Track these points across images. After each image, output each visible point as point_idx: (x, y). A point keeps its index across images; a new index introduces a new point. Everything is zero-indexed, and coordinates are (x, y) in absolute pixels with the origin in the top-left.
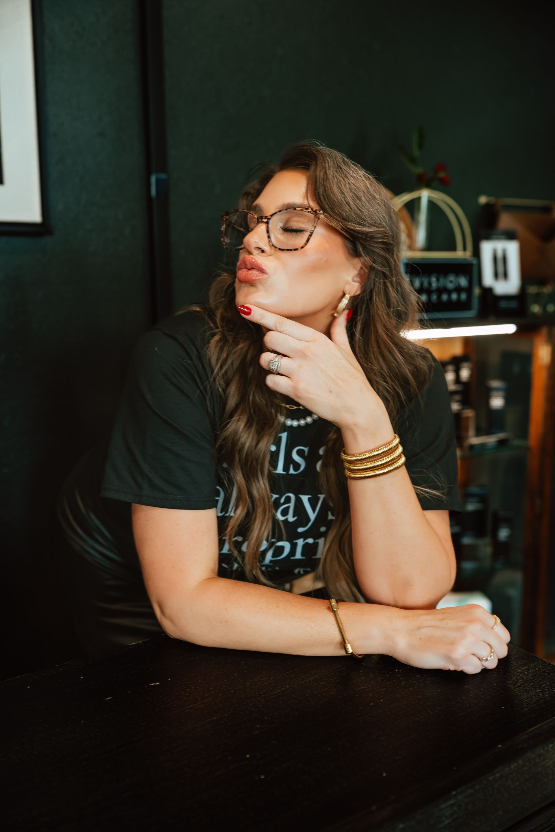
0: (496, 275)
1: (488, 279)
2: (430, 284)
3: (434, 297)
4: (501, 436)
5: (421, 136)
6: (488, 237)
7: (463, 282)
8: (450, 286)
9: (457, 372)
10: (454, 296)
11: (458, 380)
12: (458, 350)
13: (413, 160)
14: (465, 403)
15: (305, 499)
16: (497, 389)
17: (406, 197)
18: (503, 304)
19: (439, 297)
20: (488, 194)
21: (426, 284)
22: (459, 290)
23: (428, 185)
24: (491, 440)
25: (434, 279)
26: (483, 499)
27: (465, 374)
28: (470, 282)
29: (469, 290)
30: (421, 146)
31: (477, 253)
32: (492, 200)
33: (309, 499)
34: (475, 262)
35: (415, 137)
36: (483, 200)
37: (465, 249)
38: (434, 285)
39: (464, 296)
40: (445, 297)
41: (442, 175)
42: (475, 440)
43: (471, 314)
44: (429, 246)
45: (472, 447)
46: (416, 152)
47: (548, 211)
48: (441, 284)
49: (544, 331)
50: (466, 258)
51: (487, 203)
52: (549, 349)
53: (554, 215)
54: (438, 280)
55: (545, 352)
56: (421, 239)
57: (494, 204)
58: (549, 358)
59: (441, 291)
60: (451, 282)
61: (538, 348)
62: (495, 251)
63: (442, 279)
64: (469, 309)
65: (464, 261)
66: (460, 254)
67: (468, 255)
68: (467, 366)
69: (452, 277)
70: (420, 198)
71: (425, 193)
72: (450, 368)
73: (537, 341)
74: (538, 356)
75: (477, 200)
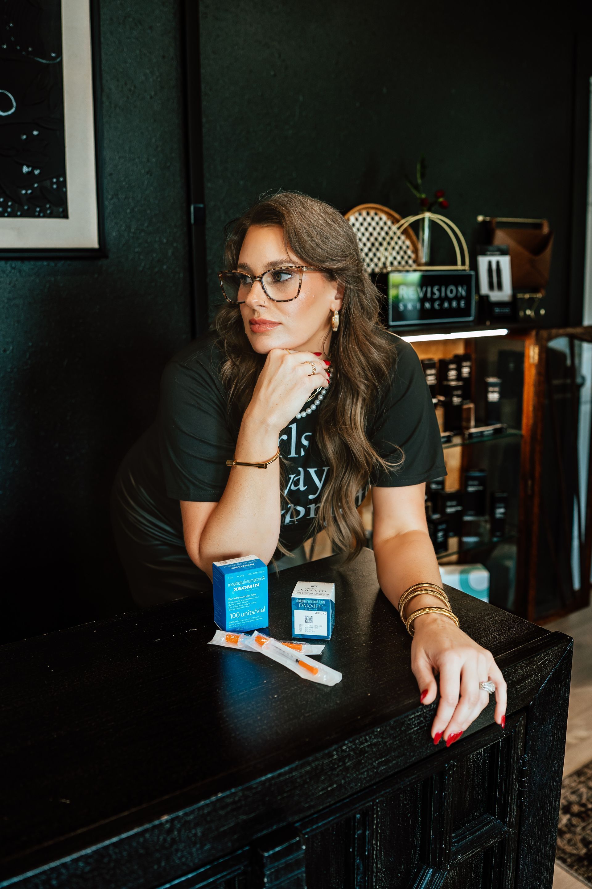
0: (491, 287)
1: (484, 289)
2: (433, 293)
3: (436, 306)
4: (498, 426)
5: (423, 167)
6: (484, 254)
7: (462, 291)
8: (450, 295)
9: (459, 370)
10: (454, 304)
11: (459, 377)
12: (460, 350)
13: (417, 187)
14: (465, 397)
15: (312, 471)
16: (494, 385)
17: (412, 219)
18: (497, 310)
19: (441, 305)
20: (485, 215)
21: (429, 295)
22: (458, 298)
23: (429, 210)
24: (488, 430)
25: (436, 290)
26: (482, 481)
27: (466, 371)
28: (469, 292)
29: (468, 299)
30: (423, 176)
31: (474, 266)
32: (488, 219)
33: (315, 471)
34: (473, 273)
35: (419, 167)
36: (480, 218)
37: (463, 263)
38: (437, 295)
39: (462, 304)
40: (446, 305)
41: (441, 200)
42: (473, 430)
43: (471, 319)
45: (471, 435)
46: (419, 181)
47: (539, 226)
48: (443, 294)
49: (534, 333)
50: (465, 270)
51: (484, 222)
52: (537, 350)
53: (546, 230)
54: (439, 290)
55: (534, 352)
56: (424, 256)
57: (490, 223)
58: (536, 357)
59: (442, 300)
60: (451, 291)
61: (529, 349)
62: (490, 263)
63: (443, 289)
64: (469, 315)
65: (464, 273)
66: (459, 267)
67: (467, 267)
68: (468, 364)
69: (453, 288)
70: (423, 219)
71: (427, 215)
72: (452, 366)
73: (527, 343)
74: (529, 357)
75: (476, 219)
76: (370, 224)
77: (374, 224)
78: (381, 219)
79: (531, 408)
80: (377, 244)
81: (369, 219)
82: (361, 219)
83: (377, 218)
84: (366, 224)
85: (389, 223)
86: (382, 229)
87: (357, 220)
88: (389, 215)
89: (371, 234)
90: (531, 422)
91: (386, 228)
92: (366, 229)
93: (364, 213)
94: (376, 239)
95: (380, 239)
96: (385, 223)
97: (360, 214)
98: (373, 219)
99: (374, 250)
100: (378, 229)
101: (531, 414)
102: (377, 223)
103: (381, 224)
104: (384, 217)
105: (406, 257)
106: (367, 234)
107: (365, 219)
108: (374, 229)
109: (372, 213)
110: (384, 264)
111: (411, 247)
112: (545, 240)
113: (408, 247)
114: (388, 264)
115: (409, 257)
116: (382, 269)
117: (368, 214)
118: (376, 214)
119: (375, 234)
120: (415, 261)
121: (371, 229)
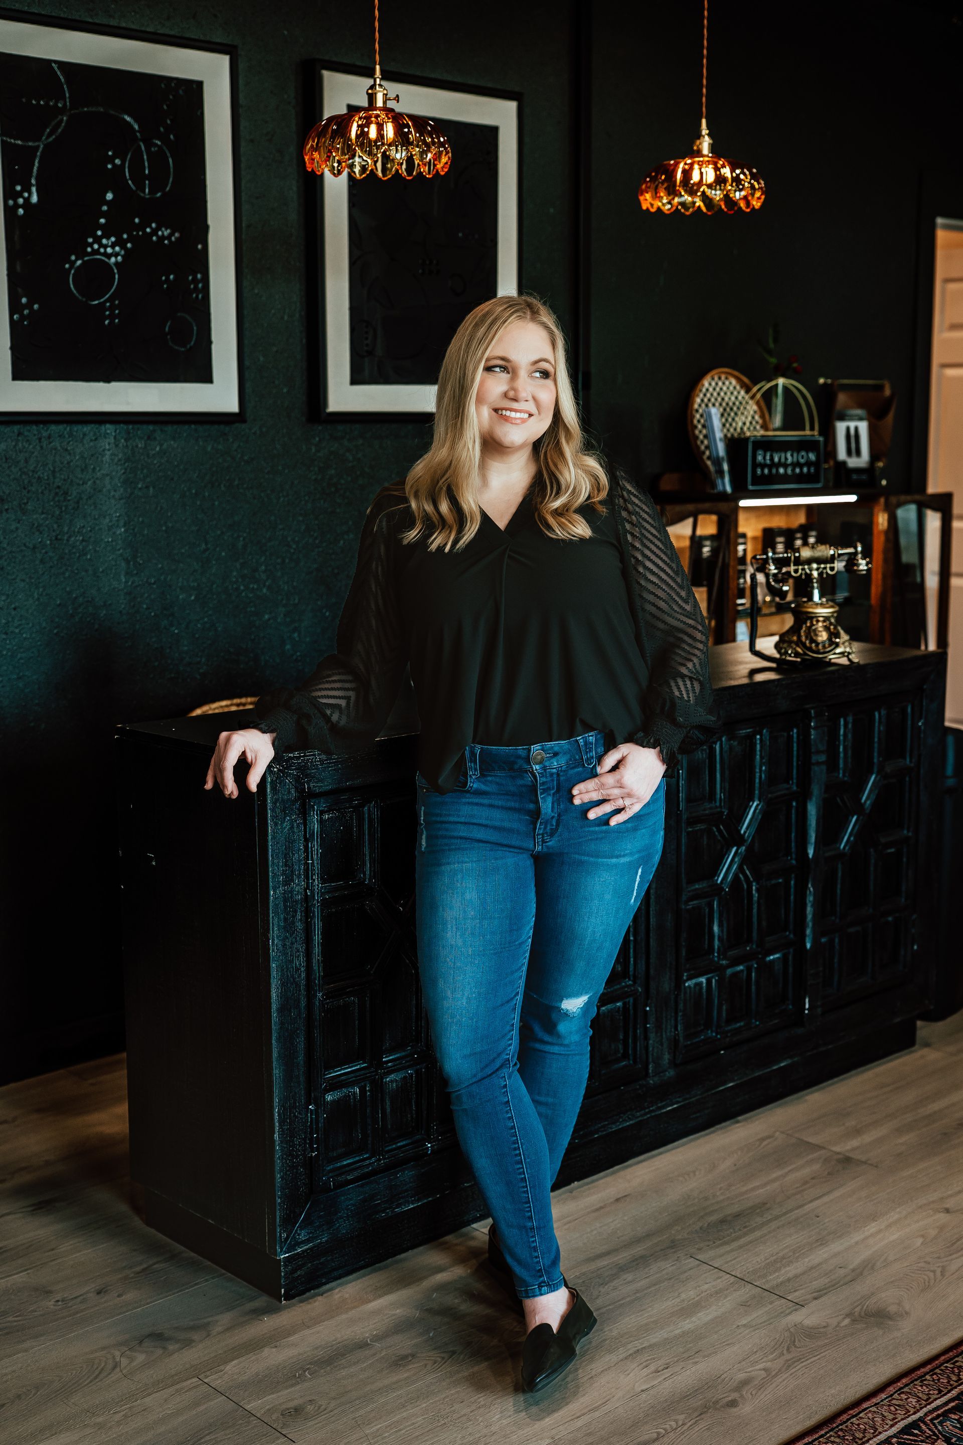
0: (848, 452)
1: (842, 455)
2: (786, 459)
3: (789, 471)
5: (776, 332)
6: (841, 418)
7: (811, 457)
8: (802, 461)
10: (805, 470)
12: (801, 519)
13: (770, 352)
17: (765, 385)
18: (853, 476)
19: (793, 470)
20: (826, 378)
21: (783, 460)
22: (808, 464)
23: (784, 375)
25: (789, 455)
28: (817, 458)
29: (816, 465)
30: (776, 340)
31: (832, 432)
32: (829, 381)
34: (820, 439)
35: (771, 331)
36: (822, 381)
37: (812, 429)
38: (790, 460)
39: (812, 470)
40: (798, 470)
41: (795, 365)
43: (819, 485)
44: (784, 428)
46: (772, 345)
47: (881, 388)
48: (795, 460)
49: (882, 500)
50: (813, 436)
51: (825, 384)
52: (886, 516)
53: (887, 392)
54: (792, 455)
55: (883, 519)
56: (778, 421)
57: (832, 385)
58: (886, 524)
59: (795, 465)
60: (803, 457)
61: (878, 515)
62: (848, 429)
63: (795, 455)
64: (818, 482)
65: (813, 439)
66: (808, 432)
67: (816, 433)
68: (814, 533)
69: (803, 453)
70: (777, 385)
71: (781, 381)
72: (799, 535)
73: (876, 509)
74: (878, 523)
75: (817, 381)
76: (721, 389)
77: (725, 388)
78: (730, 383)
79: (880, 576)
80: (728, 409)
81: (720, 384)
82: (713, 384)
83: (727, 383)
84: (718, 389)
85: (738, 387)
86: (732, 393)
87: (710, 384)
88: (738, 380)
89: (723, 399)
90: (880, 589)
91: (735, 393)
92: (719, 394)
93: (716, 378)
94: (727, 404)
95: (731, 404)
96: (735, 388)
97: (713, 379)
98: (724, 383)
99: (726, 415)
100: (729, 393)
101: (880, 582)
102: (728, 388)
103: (731, 388)
104: (734, 382)
105: (754, 423)
106: (719, 399)
107: (717, 384)
108: (725, 393)
109: (723, 377)
110: (742, 429)
111: (758, 412)
112: (888, 402)
113: (755, 412)
114: (745, 429)
115: (757, 422)
116: (739, 434)
117: (720, 378)
118: (727, 378)
119: (726, 399)
120: (762, 427)
121: (722, 394)
